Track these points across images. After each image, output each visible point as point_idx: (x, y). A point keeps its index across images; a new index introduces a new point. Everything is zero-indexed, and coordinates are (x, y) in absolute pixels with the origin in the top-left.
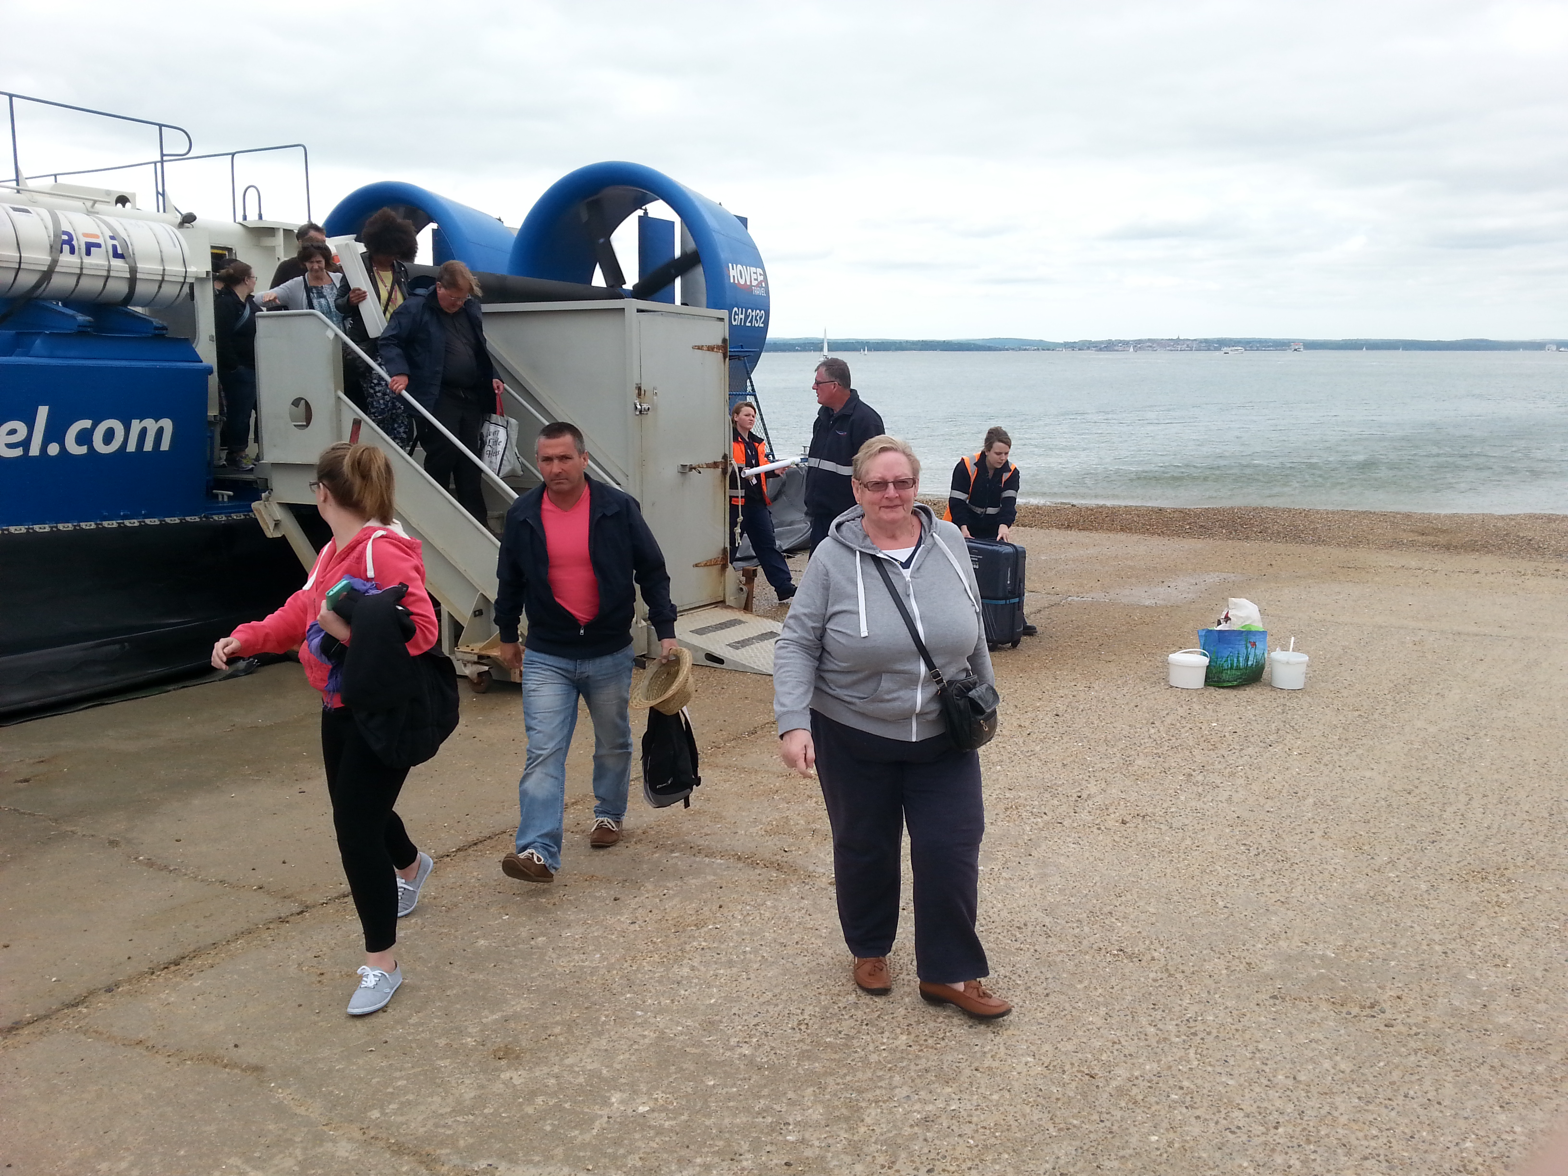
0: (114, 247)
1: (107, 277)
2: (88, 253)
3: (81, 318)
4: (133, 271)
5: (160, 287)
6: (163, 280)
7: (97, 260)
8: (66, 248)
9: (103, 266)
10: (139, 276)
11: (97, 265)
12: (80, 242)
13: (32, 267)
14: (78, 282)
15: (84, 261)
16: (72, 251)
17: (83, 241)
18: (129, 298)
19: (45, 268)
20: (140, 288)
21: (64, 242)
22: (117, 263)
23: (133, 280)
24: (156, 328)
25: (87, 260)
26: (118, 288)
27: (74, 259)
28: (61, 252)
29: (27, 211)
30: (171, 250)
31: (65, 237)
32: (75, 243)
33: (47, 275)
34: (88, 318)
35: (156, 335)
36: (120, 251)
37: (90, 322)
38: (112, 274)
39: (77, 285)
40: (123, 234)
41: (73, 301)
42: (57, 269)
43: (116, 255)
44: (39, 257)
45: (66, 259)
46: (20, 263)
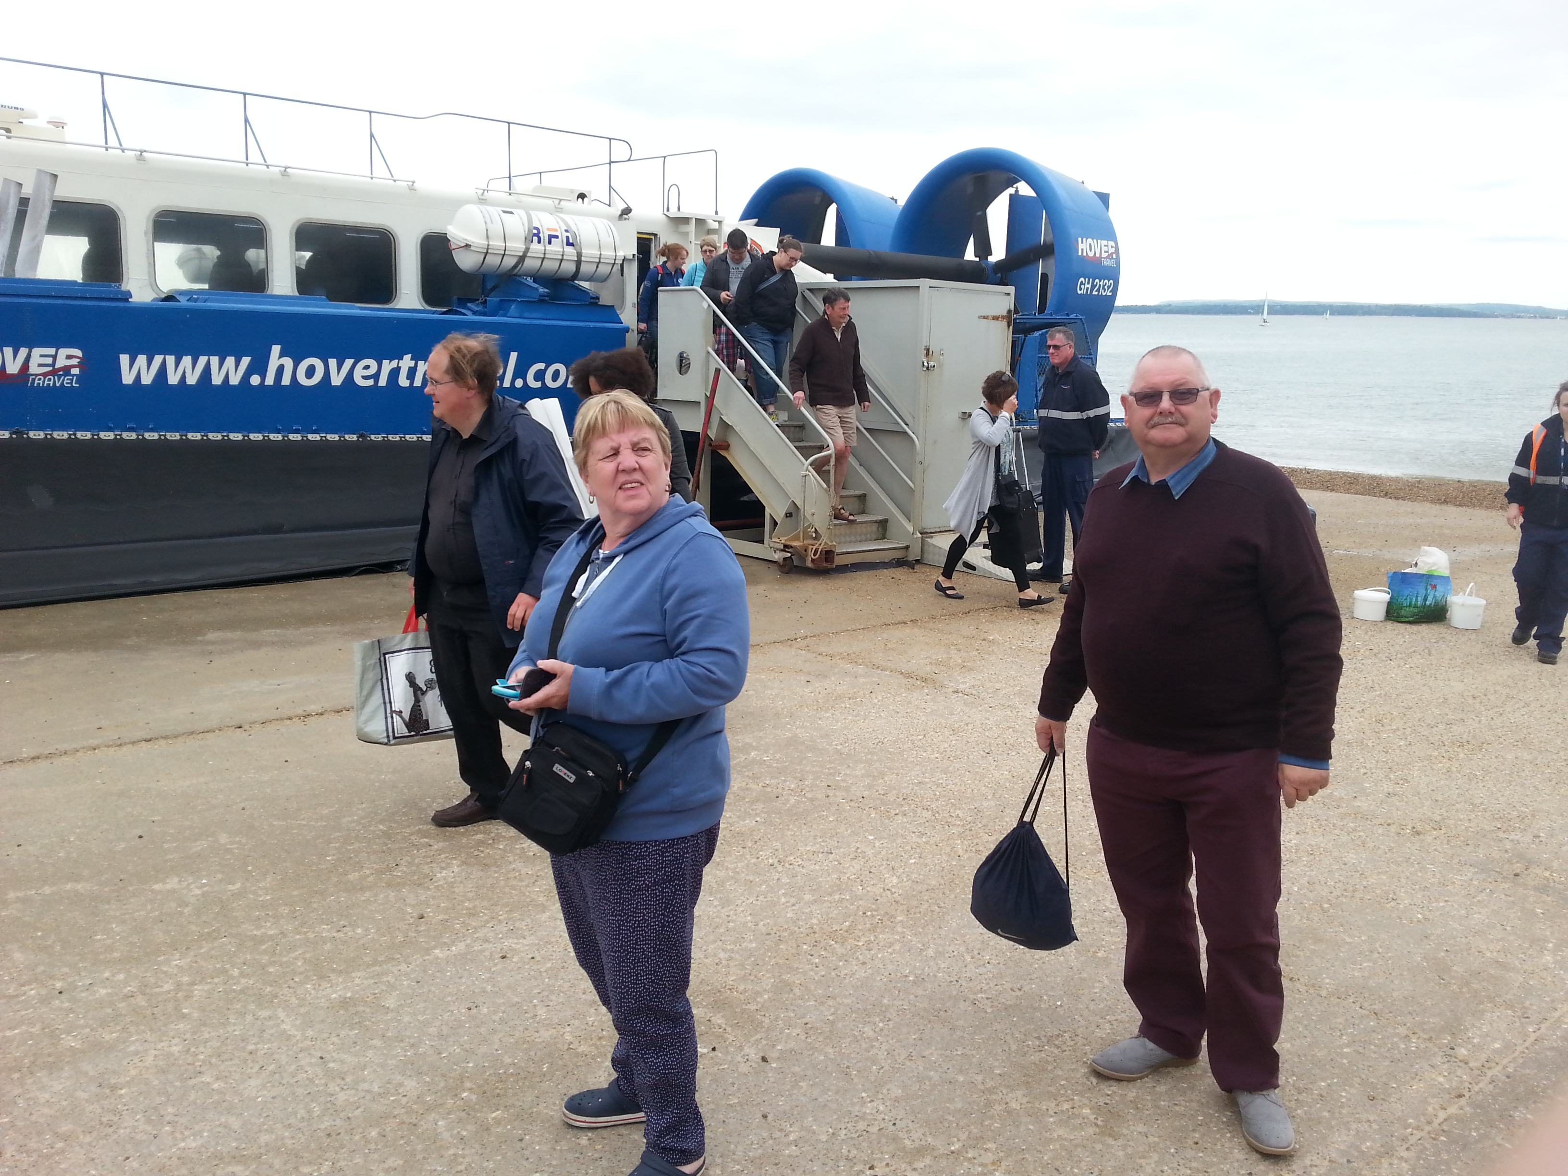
0: (568, 238)
1: (562, 260)
2: (550, 243)
3: (542, 290)
4: (579, 255)
5: (597, 267)
6: (599, 262)
7: (556, 248)
8: (536, 239)
9: (559, 252)
10: (583, 259)
11: (555, 251)
12: (544, 236)
13: (513, 253)
14: (542, 263)
15: (547, 248)
16: (539, 242)
17: (547, 233)
18: (576, 276)
19: (521, 254)
20: (584, 268)
21: (535, 235)
22: (569, 249)
23: (579, 263)
24: (592, 298)
25: (549, 247)
26: (569, 268)
27: (540, 247)
28: (532, 242)
29: (511, 213)
30: (607, 240)
31: (535, 231)
32: (541, 235)
33: (522, 259)
34: (546, 290)
35: (591, 303)
36: (571, 241)
37: (547, 293)
38: (565, 257)
39: (541, 265)
40: (574, 229)
41: (540, 278)
42: (529, 255)
43: (569, 244)
44: (517, 246)
45: (535, 247)
46: (505, 250)
